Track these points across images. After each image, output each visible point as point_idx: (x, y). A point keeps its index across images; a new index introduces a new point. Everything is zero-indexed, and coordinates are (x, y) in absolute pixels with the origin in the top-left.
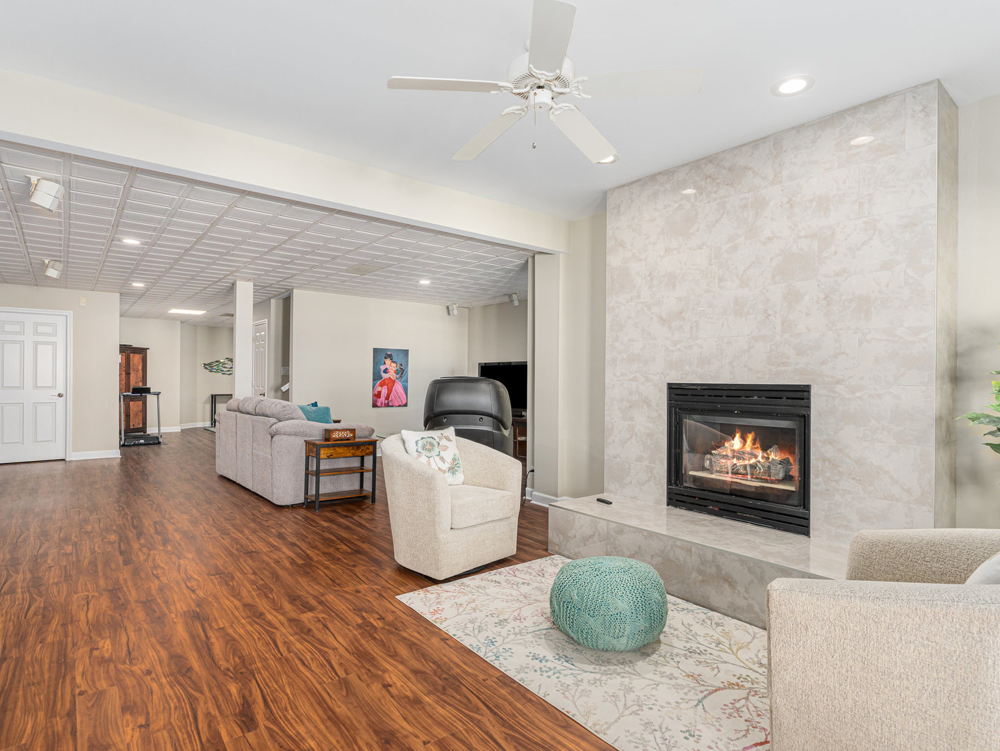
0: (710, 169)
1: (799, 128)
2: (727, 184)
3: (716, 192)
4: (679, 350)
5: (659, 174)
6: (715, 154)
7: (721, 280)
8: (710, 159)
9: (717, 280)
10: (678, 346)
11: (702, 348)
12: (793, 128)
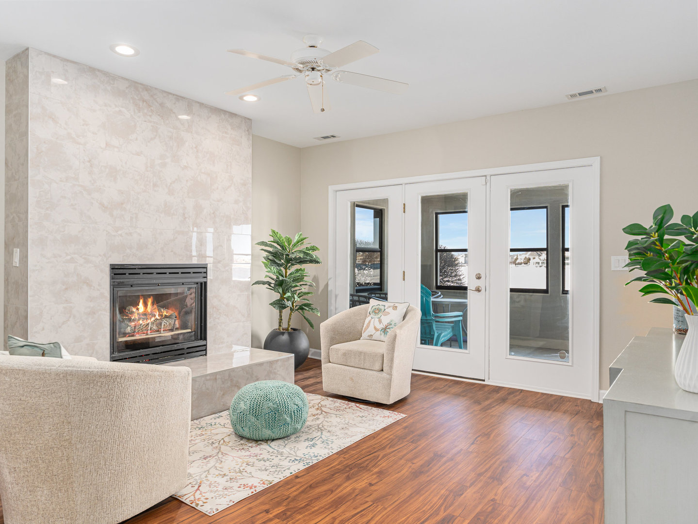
0: (146, 95)
1: (202, 105)
2: (159, 115)
3: (150, 116)
4: (121, 235)
5: (99, 70)
6: (150, 87)
7: (155, 185)
8: (147, 88)
9: (152, 184)
10: (120, 232)
11: (141, 236)
12: (198, 103)
